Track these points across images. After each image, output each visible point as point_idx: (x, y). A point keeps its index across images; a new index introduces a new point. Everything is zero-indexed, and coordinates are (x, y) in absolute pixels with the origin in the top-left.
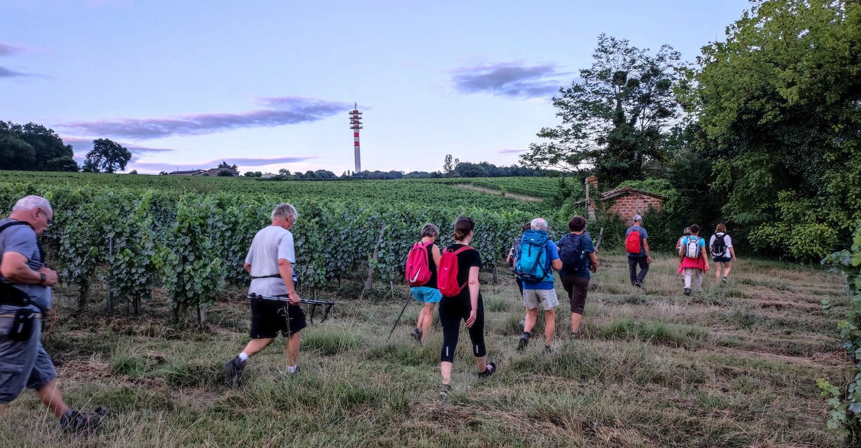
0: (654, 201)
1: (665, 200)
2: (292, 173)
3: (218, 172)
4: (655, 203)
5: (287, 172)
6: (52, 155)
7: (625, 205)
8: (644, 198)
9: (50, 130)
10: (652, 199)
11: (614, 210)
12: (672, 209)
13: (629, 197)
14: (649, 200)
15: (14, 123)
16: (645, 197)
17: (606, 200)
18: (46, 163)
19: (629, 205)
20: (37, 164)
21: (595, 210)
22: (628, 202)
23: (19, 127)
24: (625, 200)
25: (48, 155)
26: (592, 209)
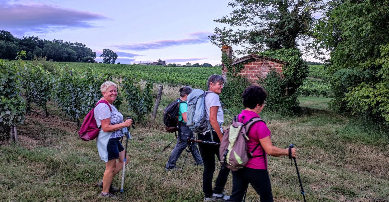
0: (277, 66)
1: (287, 65)
2: (192, 64)
3: (156, 63)
4: (278, 68)
5: (190, 64)
6: (85, 56)
7: (252, 69)
8: (268, 64)
9: (85, 45)
10: (276, 64)
11: (243, 73)
12: (291, 73)
13: (255, 62)
14: (272, 65)
15: (71, 42)
16: (269, 62)
17: (235, 65)
18: (81, 59)
19: (256, 69)
20: (77, 59)
21: (227, 74)
22: (255, 67)
23: (72, 44)
24: (252, 65)
25: (83, 56)
26: (225, 73)
